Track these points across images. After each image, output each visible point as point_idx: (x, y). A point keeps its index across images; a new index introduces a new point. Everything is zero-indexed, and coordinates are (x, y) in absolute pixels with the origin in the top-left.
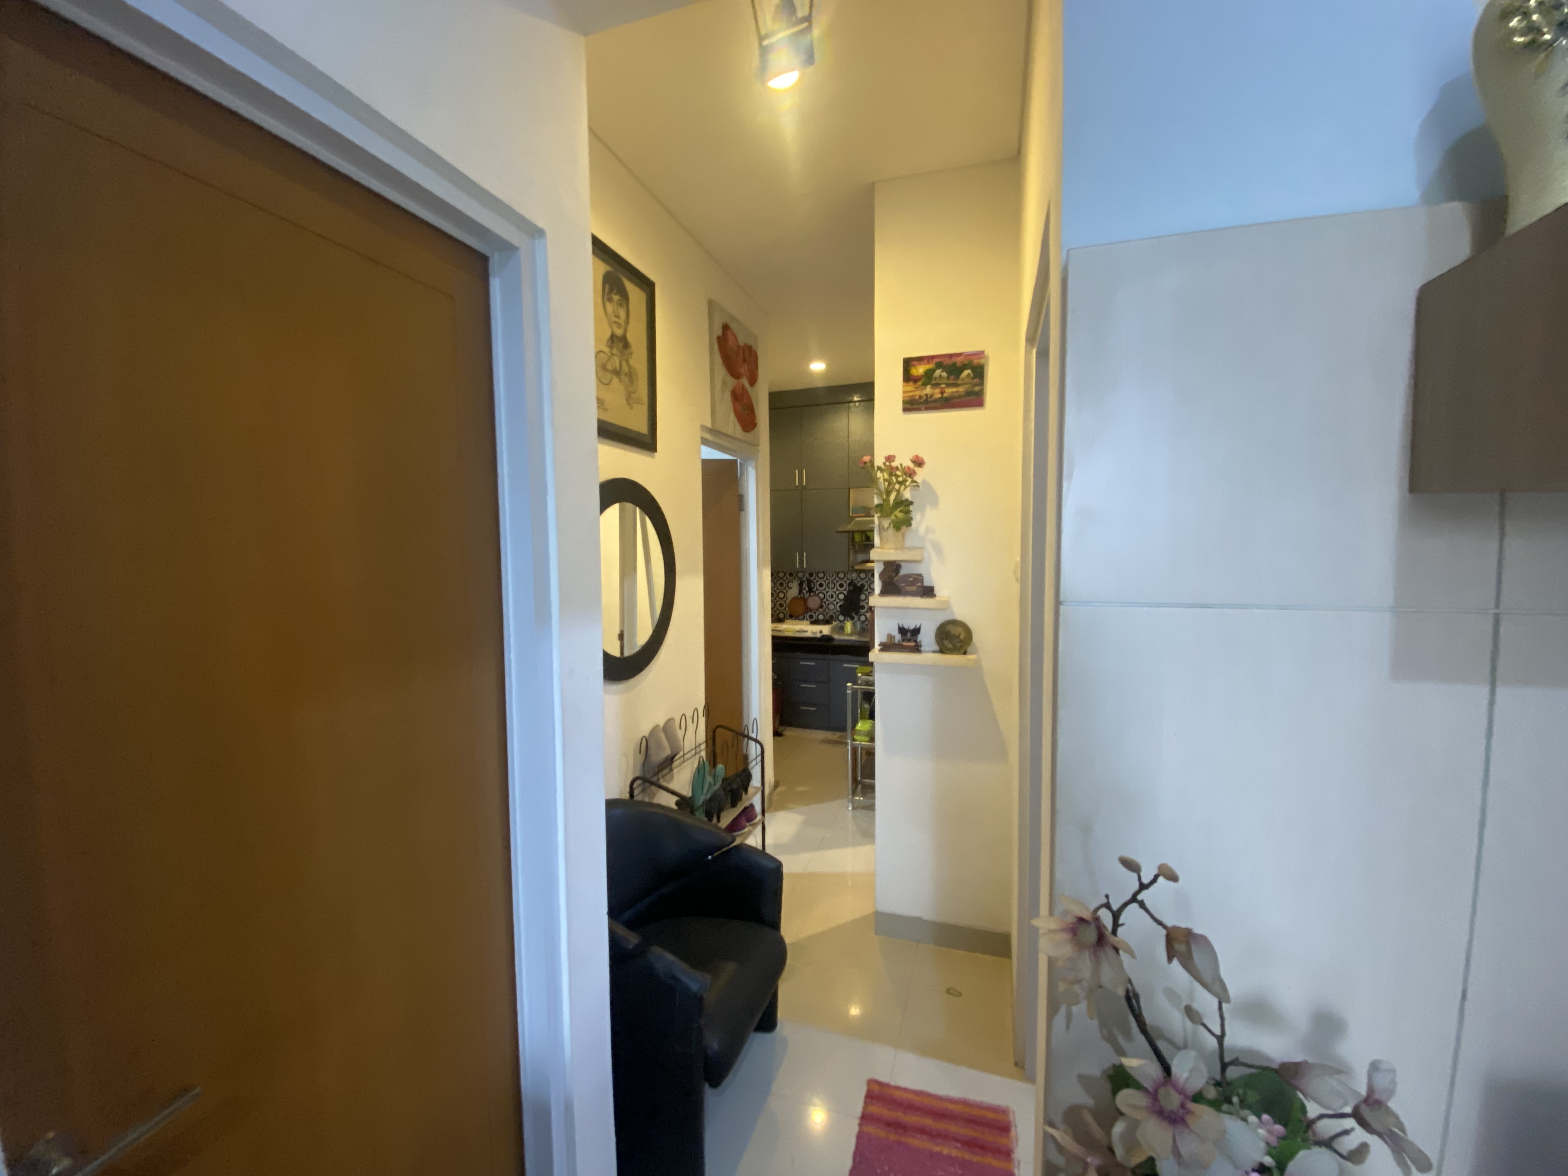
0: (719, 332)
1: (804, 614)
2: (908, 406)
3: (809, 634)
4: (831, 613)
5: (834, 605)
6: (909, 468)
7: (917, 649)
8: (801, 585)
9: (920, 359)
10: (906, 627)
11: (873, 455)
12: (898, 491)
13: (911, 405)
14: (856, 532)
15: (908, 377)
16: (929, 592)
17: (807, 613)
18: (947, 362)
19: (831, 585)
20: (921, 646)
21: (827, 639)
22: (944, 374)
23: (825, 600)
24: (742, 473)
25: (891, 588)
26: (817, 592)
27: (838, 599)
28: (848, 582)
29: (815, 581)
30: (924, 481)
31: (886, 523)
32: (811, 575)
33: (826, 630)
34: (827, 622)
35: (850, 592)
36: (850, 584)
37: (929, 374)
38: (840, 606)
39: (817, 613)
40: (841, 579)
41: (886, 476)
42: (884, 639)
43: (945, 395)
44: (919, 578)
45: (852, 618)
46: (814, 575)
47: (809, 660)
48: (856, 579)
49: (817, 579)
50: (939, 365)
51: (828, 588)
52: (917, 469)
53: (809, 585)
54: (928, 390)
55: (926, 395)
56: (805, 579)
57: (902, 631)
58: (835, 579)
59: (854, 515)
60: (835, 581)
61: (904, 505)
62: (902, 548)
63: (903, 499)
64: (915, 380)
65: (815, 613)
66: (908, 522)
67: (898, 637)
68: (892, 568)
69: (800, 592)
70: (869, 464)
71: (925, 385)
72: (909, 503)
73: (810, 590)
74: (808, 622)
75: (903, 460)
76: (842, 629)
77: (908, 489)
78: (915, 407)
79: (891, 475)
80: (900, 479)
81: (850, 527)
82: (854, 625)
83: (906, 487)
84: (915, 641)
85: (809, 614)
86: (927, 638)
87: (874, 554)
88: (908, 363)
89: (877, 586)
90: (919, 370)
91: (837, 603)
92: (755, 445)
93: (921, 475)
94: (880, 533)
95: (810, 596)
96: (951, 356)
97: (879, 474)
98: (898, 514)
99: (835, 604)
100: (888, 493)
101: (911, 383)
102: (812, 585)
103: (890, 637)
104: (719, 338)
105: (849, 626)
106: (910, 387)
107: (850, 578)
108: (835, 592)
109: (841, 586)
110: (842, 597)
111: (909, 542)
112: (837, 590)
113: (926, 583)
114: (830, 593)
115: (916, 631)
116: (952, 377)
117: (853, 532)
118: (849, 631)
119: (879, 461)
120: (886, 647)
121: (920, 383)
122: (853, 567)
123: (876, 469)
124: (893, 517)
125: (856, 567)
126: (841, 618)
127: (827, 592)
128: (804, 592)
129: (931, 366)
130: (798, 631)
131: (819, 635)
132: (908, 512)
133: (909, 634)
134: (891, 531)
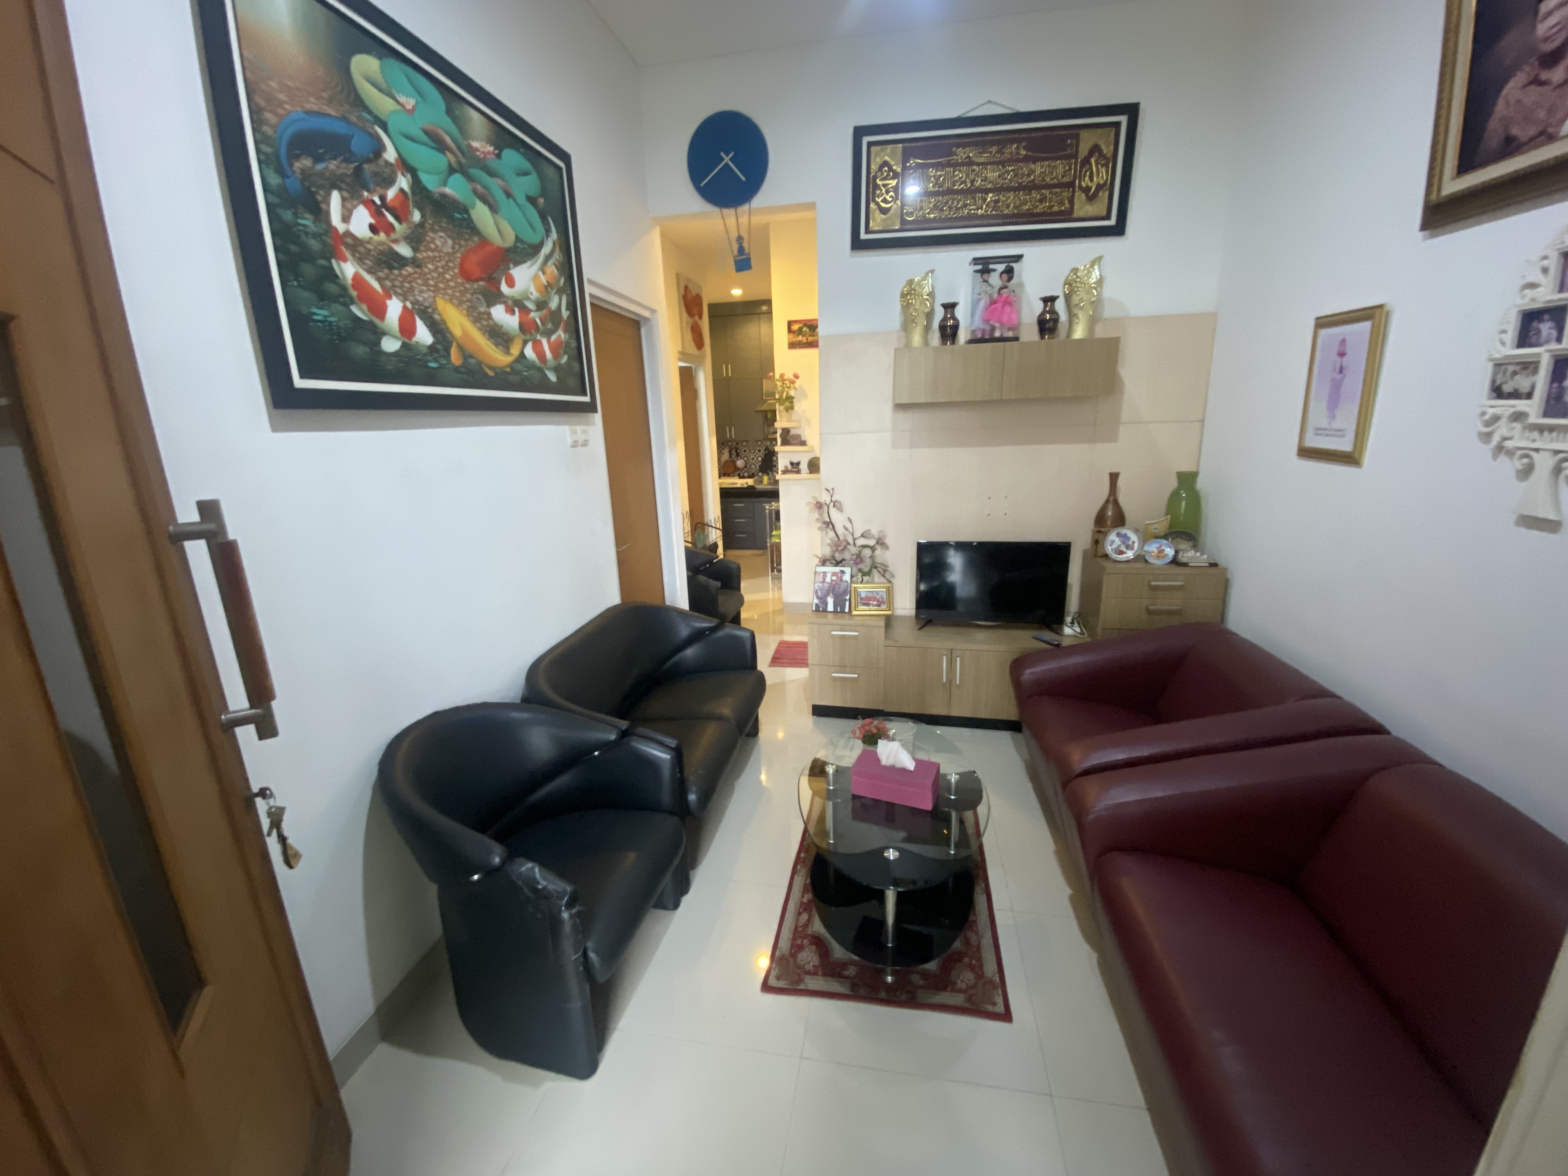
0: (682, 292)
1: (734, 473)
2: (791, 346)
3: (739, 486)
4: (752, 472)
5: (755, 465)
6: (792, 380)
7: (798, 472)
8: (730, 452)
9: (796, 322)
10: (794, 462)
11: (774, 373)
12: (787, 392)
13: (792, 345)
14: (769, 411)
15: (790, 331)
16: (803, 443)
17: (736, 472)
18: (809, 323)
19: (752, 451)
20: (801, 470)
21: (752, 487)
22: (808, 330)
23: (748, 462)
24: (695, 375)
25: (785, 442)
26: (743, 456)
27: (758, 461)
28: (764, 448)
29: (740, 448)
30: (800, 386)
31: (782, 408)
32: (738, 444)
33: (750, 482)
34: (751, 476)
35: (766, 454)
36: (765, 450)
37: (800, 329)
38: (759, 466)
39: (743, 471)
40: (759, 446)
41: (781, 384)
42: (783, 469)
43: (809, 341)
44: (799, 436)
45: (768, 474)
46: (740, 444)
47: (740, 503)
48: (770, 446)
49: (742, 446)
50: (805, 325)
51: (751, 453)
52: (796, 380)
53: (736, 451)
54: (800, 338)
55: (800, 341)
56: (733, 446)
57: (792, 464)
58: (755, 446)
59: (767, 398)
60: (755, 448)
61: (790, 399)
62: (789, 421)
63: (790, 396)
64: (794, 332)
65: (742, 472)
66: (792, 408)
67: (790, 467)
68: (786, 431)
69: (730, 457)
70: (772, 377)
71: (798, 335)
72: (792, 398)
73: (738, 455)
74: (738, 477)
75: (789, 375)
76: (761, 482)
77: (792, 390)
78: (795, 346)
79: (783, 383)
80: (788, 385)
81: (764, 408)
82: (769, 479)
83: (791, 389)
84: (798, 468)
85: (737, 472)
86: (804, 467)
87: (777, 425)
88: (790, 324)
89: (779, 441)
90: (795, 327)
91: (757, 464)
92: (703, 357)
93: (798, 383)
94: (779, 413)
95: (737, 459)
96: (811, 320)
97: (778, 383)
98: (788, 404)
99: (755, 467)
100: (783, 392)
101: (792, 334)
102: (739, 451)
103: (786, 467)
104: (683, 296)
105: (766, 478)
106: (791, 336)
107: (765, 445)
108: (755, 456)
109: (759, 451)
110: (760, 459)
111: (794, 417)
112: (757, 454)
113: (803, 439)
114: (752, 457)
115: (798, 464)
116: (811, 331)
117: (766, 411)
118: (765, 483)
119: (777, 376)
120: (785, 472)
121: (796, 334)
122: (767, 437)
123: (776, 380)
124: (785, 405)
125: (770, 437)
126: (760, 474)
127: (750, 456)
128: (733, 456)
129: (801, 325)
130: (731, 484)
131: (745, 486)
132: (792, 402)
133: (795, 465)
134: (785, 412)
